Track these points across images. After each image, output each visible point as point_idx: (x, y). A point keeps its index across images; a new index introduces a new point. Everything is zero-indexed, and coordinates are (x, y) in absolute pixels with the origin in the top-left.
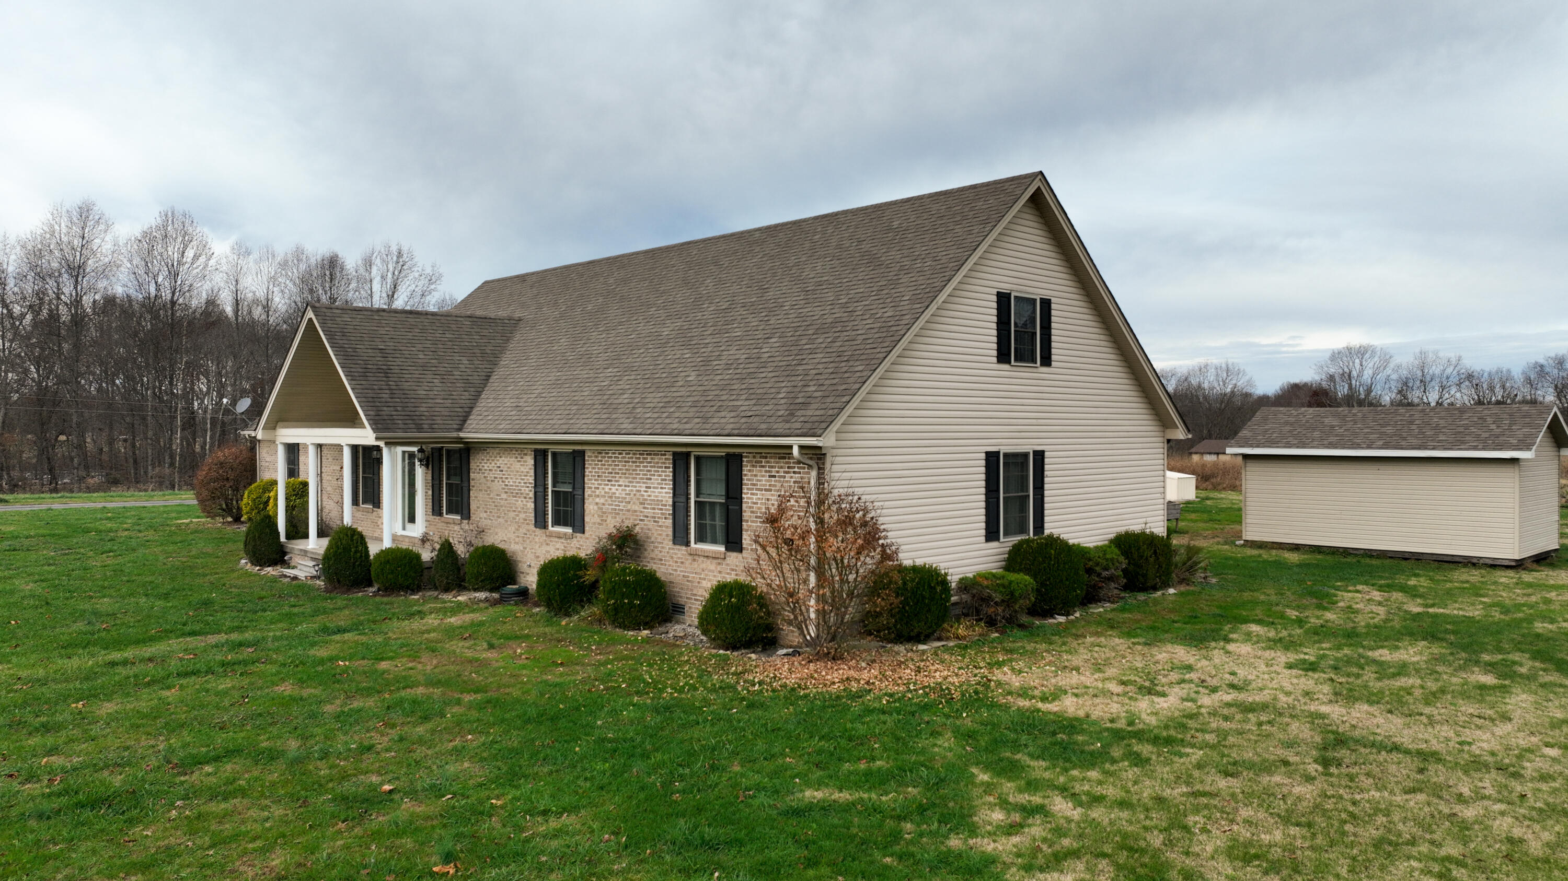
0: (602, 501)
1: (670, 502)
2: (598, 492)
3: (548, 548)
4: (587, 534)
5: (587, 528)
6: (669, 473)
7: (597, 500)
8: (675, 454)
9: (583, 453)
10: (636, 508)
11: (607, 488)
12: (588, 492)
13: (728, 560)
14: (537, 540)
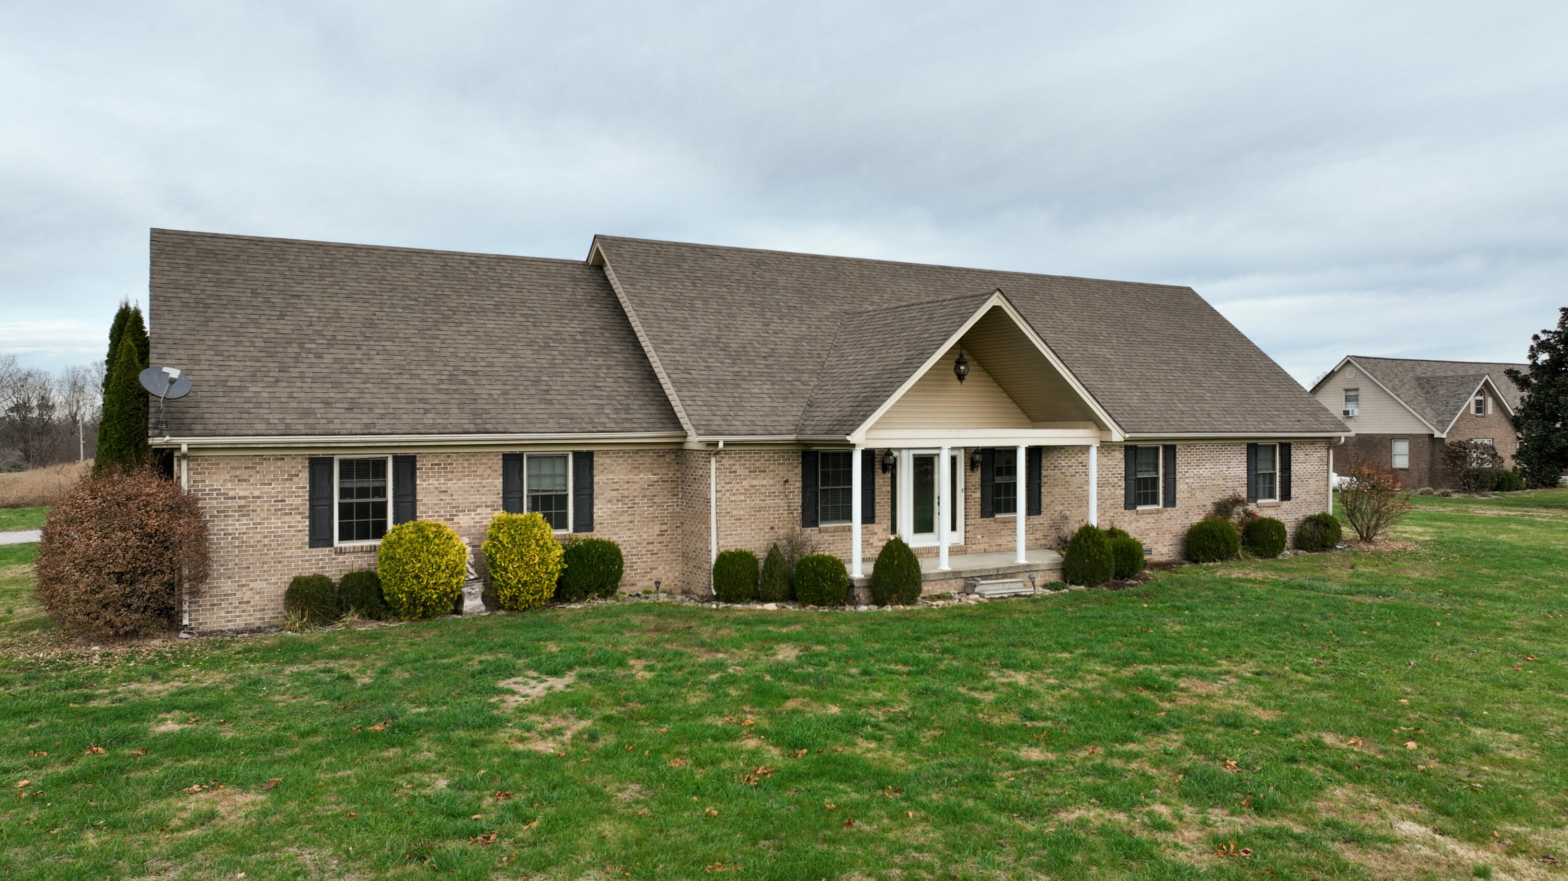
0: (1192, 480)
1: (1246, 475)
2: (1187, 475)
3: (1138, 524)
4: (1177, 508)
5: (1177, 502)
6: (1244, 458)
7: (1187, 480)
8: (1248, 445)
9: (1174, 447)
10: (1220, 482)
11: (1195, 472)
12: (1178, 476)
13: (1282, 507)
14: (1126, 519)
